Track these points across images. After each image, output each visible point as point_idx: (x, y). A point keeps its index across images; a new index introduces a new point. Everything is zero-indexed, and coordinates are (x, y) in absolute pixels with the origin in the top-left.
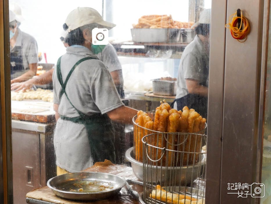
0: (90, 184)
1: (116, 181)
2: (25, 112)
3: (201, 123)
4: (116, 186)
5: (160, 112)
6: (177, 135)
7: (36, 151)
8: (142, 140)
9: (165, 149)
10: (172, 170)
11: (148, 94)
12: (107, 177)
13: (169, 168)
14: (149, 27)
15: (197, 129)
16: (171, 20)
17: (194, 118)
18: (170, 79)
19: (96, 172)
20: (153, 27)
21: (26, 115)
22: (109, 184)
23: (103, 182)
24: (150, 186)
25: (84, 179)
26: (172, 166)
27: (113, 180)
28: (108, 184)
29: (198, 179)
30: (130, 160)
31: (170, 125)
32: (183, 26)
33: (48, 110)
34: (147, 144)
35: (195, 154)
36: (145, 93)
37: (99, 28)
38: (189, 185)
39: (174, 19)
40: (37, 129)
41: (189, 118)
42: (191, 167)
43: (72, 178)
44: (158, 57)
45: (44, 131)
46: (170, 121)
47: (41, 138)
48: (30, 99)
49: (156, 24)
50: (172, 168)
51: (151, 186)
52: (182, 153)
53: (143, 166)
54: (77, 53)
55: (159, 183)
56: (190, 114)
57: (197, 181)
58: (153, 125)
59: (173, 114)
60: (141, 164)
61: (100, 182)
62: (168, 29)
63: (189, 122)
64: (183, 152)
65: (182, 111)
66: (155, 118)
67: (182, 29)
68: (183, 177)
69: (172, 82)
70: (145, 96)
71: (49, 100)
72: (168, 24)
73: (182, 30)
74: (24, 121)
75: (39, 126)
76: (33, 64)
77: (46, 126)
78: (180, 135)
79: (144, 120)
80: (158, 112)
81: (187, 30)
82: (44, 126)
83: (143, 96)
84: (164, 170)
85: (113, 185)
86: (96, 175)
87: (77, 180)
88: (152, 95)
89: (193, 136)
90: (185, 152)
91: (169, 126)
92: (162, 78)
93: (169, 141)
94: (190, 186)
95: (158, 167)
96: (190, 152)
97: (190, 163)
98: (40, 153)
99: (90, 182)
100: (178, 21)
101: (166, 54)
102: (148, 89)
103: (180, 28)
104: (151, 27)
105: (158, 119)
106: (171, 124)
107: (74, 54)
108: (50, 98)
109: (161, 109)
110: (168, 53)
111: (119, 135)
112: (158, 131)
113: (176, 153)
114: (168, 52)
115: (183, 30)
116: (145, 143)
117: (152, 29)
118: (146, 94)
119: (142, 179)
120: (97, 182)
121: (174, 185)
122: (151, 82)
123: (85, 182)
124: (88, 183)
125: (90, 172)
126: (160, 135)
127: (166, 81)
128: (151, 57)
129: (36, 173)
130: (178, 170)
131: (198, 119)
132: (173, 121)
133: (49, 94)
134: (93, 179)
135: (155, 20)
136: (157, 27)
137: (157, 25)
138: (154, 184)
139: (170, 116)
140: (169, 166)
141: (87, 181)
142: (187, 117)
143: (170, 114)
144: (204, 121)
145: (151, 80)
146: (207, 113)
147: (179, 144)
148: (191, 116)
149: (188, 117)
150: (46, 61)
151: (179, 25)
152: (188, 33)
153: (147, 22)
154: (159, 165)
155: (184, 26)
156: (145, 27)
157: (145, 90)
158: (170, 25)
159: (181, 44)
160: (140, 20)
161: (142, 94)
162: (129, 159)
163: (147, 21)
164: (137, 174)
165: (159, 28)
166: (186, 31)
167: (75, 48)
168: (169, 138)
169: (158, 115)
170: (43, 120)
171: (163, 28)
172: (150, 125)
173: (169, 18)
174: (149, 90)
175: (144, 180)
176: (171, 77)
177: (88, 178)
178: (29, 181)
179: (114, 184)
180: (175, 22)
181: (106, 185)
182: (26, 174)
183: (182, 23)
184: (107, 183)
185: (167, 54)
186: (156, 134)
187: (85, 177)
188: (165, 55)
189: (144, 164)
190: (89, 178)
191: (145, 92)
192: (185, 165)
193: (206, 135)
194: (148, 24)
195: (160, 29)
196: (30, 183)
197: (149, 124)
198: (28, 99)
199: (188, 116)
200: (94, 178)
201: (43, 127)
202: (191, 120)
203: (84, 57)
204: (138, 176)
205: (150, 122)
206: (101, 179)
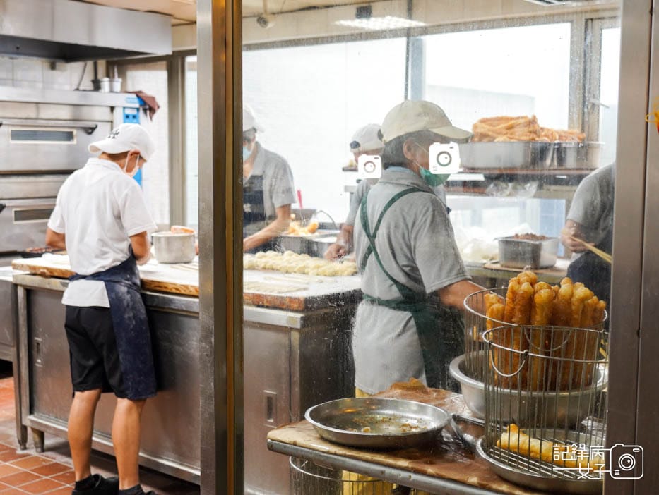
0: (383, 421)
1: (433, 416)
2: (265, 291)
3: (595, 309)
4: (433, 425)
5: (516, 287)
6: (550, 332)
7: (283, 363)
8: (483, 337)
9: (527, 353)
10: (540, 399)
11: (489, 264)
12: (415, 408)
13: (535, 393)
14: (492, 139)
15: (589, 322)
16: (536, 125)
17: (583, 300)
18: (533, 237)
19: (395, 399)
20: (500, 139)
21: (266, 296)
22: (418, 421)
23: (408, 418)
24: (498, 428)
25: (371, 411)
26: (541, 389)
27: (425, 414)
28: (416, 421)
29: (589, 419)
30: (459, 377)
31: (536, 314)
32: (557, 137)
33: (305, 289)
34: (493, 344)
35: (587, 363)
36: (485, 264)
37: (441, 143)
38: (572, 427)
39: (542, 123)
40: (285, 322)
41: (574, 300)
42: (576, 393)
43: (350, 408)
44: (510, 195)
45: (298, 326)
46: (535, 304)
47: (292, 338)
48: (273, 269)
49: (507, 134)
50: (541, 394)
51: (500, 428)
52: (560, 360)
53: (483, 389)
54: (394, 181)
55: (514, 422)
56: (574, 291)
57: (588, 423)
58: (504, 309)
59: (542, 291)
60: (481, 385)
61: (403, 417)
62: (528, 142)
63: (573, 308)
64: (562, 359)
65: (560, 286)
66: (507, 299)
67: (556, 142)
68: (561, 412)
69: (537, 243)
70: (486, 268)
71: (306, 271)
72: (528, 134)
73: (555, 144)
74: (262, 306)
75: (290, 317)
76: (283, 207)
77: (302, 318)
78: (554, 332)
79: (486, 302)
80: (512, 287)
81: (566, 143)
82: (299, 316)
83: (480, 269)
84: (524, 398)
85: (426, 424)
86: (395, 405)
87: (358, 413)
88: (498, 266)
89: (581, 333)
90: (565, 359)
91: (533, 314)
92: (517, 236)
93: (533, 342)
94: (575, 430)
95: (513, 391)
96: (575, 358)
97: (576, 386)
98: (290, 366)
99: (384, 416)
100: (549, 127)
101: (524, 189)
102: (491, 256)
103: (552, 140)
104: (496, 140)
105: (513, 300)
106: (537, 310)
107: (390, 183)
108: (308, 267)
109: (519, 283)
110: (530, 187)
111: (440, 325)
112: (514, 323)
113: (548, 360)
114: (528, 185)
115: (559, 144)
116: (488, 341)
117: (498, 142)
118: (486, 266)
119: (483, 415)
120: (395, 417)
121: (543, 427)
122: (496, 243)
123: (373, 416)
124: (379, 417)
125: (385, 399)
126: (516, 330)
127: (525, 241)
128: (497, 196)
129: (282, 403)
130: (551, 399)
131: (590, 301)
132: (542, 306)
133: (308, 261)
134: (389, 412)
135: (503, 125)
136: (508, 140)
137: (509, 135)
138: (506, 424)
139: (536, 296)
140: (535, 390)
141: (378, 414)
142: (568, 297)
143: (537, 292)
144: (602, 305)
145: (496, 239)
146: (610, 283)
147: (553, 348)
148: (577, 297)
149: (570, 299)
150: (301, 205)
151: (551, 134)
152: (568, 151)
153: (489, 130)
154: (514, 387)
155: (560, 137)
156: (486, 140)
157: (485, 258)
158: (533, 136)
159: (556, 169)
160: (475, 127)
161: (478, 265)
162: (456, 375)
163: (491, 128)
164: (472, 404)
165: (512, 140)
166: (564, 145)
167: (393, 171)
168: (535, 336)
169: (514, 292)
170: (295, 306)
171: (519, 140)
172: (498, 310)
173: (533, 122)
174: (492, 259)
175: (486, 416)
176: (534, 233)
177: (379, 409)
178: (269, 418)
179: (428, 422)
180: (542, 128)
181: (413, 422)
182: (264, 404)
183: (558, 132)
184: (415, 419)
185: (527, 189)
186: (510, 328)
187: (374, 407)
188: (523, 191)
189: (485, 386)
190: (382, 409)
191: (485, 261)
192: (564, 388)
193: (608, 331)
194: (490, 133)
195: (514, 142)
196: (272, 421)
197: (495, 310)
198: (268, 269)
199: (572, 295)
200: (390, 409)
201: (297, 318)
202: (576, 303)
203: (407, 188)
204: (474, 409)
205: (497, 306)
206: (403, 411)
